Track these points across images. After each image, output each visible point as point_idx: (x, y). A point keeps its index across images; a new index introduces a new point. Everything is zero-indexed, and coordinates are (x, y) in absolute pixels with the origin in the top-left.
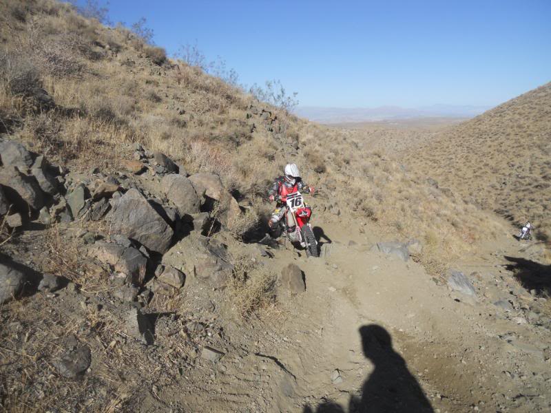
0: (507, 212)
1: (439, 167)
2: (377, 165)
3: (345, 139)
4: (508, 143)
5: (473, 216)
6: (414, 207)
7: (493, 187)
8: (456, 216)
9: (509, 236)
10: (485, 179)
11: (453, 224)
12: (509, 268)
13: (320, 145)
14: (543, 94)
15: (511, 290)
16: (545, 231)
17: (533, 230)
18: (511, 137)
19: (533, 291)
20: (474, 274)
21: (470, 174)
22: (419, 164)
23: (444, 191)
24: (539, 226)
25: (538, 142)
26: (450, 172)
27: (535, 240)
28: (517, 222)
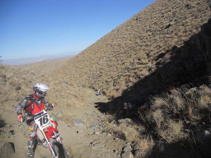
0: (92, 86)
1: (68, 75)
2: (43, 80)
3: (28, 72)
4: (88, 63)
5: (82, 91)
6: (60, 94)
7: (86, 79)
8: (76, 93)
9: (94, 95)
10: (83, 77)
11: (75, 96)
12: (96, 107)
14: (94, 46)
15: (98, 115)
16: (104, 91)
17: (101, 91)
18: (88, 61)
19: (104, 113)
20: (85, 113)
21: (78, 76)
22: (60, 75)
23: (70, 85)
24: (102, 89)
25: (96, 62)
26: (72, 76)
27: (102, 94)
28: (96, 89)
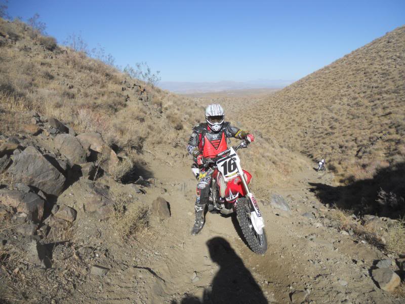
0: (308, 152)
1: (263, 123)
3: (196, 105)
4: (307, 105)
5: (286, 156)
7: (299, 135)
8: (275, 157)
9: (311, 168)
10: (293, 130)
11: (273, 163)
12: (312, 190)
13: (178, 109)
14: (327, 71)
15: (313, 205)
16: (334, 164)
17: (326, 163)
18: (309, 101)
19: (327, 205)
20: (289, 196)
21: (283, 127)
22: (249, 121)
23: (267, 140)
24: (330, 161)
25: (326, 104)
26: (270, 126)
27: (327, 170)
28: (316, 159)
